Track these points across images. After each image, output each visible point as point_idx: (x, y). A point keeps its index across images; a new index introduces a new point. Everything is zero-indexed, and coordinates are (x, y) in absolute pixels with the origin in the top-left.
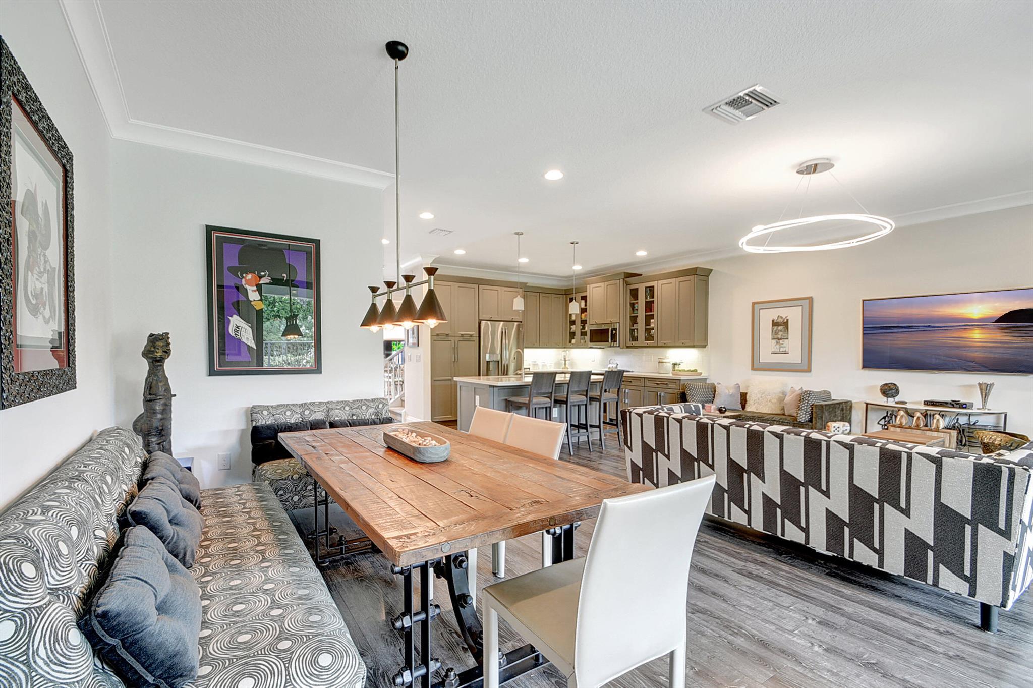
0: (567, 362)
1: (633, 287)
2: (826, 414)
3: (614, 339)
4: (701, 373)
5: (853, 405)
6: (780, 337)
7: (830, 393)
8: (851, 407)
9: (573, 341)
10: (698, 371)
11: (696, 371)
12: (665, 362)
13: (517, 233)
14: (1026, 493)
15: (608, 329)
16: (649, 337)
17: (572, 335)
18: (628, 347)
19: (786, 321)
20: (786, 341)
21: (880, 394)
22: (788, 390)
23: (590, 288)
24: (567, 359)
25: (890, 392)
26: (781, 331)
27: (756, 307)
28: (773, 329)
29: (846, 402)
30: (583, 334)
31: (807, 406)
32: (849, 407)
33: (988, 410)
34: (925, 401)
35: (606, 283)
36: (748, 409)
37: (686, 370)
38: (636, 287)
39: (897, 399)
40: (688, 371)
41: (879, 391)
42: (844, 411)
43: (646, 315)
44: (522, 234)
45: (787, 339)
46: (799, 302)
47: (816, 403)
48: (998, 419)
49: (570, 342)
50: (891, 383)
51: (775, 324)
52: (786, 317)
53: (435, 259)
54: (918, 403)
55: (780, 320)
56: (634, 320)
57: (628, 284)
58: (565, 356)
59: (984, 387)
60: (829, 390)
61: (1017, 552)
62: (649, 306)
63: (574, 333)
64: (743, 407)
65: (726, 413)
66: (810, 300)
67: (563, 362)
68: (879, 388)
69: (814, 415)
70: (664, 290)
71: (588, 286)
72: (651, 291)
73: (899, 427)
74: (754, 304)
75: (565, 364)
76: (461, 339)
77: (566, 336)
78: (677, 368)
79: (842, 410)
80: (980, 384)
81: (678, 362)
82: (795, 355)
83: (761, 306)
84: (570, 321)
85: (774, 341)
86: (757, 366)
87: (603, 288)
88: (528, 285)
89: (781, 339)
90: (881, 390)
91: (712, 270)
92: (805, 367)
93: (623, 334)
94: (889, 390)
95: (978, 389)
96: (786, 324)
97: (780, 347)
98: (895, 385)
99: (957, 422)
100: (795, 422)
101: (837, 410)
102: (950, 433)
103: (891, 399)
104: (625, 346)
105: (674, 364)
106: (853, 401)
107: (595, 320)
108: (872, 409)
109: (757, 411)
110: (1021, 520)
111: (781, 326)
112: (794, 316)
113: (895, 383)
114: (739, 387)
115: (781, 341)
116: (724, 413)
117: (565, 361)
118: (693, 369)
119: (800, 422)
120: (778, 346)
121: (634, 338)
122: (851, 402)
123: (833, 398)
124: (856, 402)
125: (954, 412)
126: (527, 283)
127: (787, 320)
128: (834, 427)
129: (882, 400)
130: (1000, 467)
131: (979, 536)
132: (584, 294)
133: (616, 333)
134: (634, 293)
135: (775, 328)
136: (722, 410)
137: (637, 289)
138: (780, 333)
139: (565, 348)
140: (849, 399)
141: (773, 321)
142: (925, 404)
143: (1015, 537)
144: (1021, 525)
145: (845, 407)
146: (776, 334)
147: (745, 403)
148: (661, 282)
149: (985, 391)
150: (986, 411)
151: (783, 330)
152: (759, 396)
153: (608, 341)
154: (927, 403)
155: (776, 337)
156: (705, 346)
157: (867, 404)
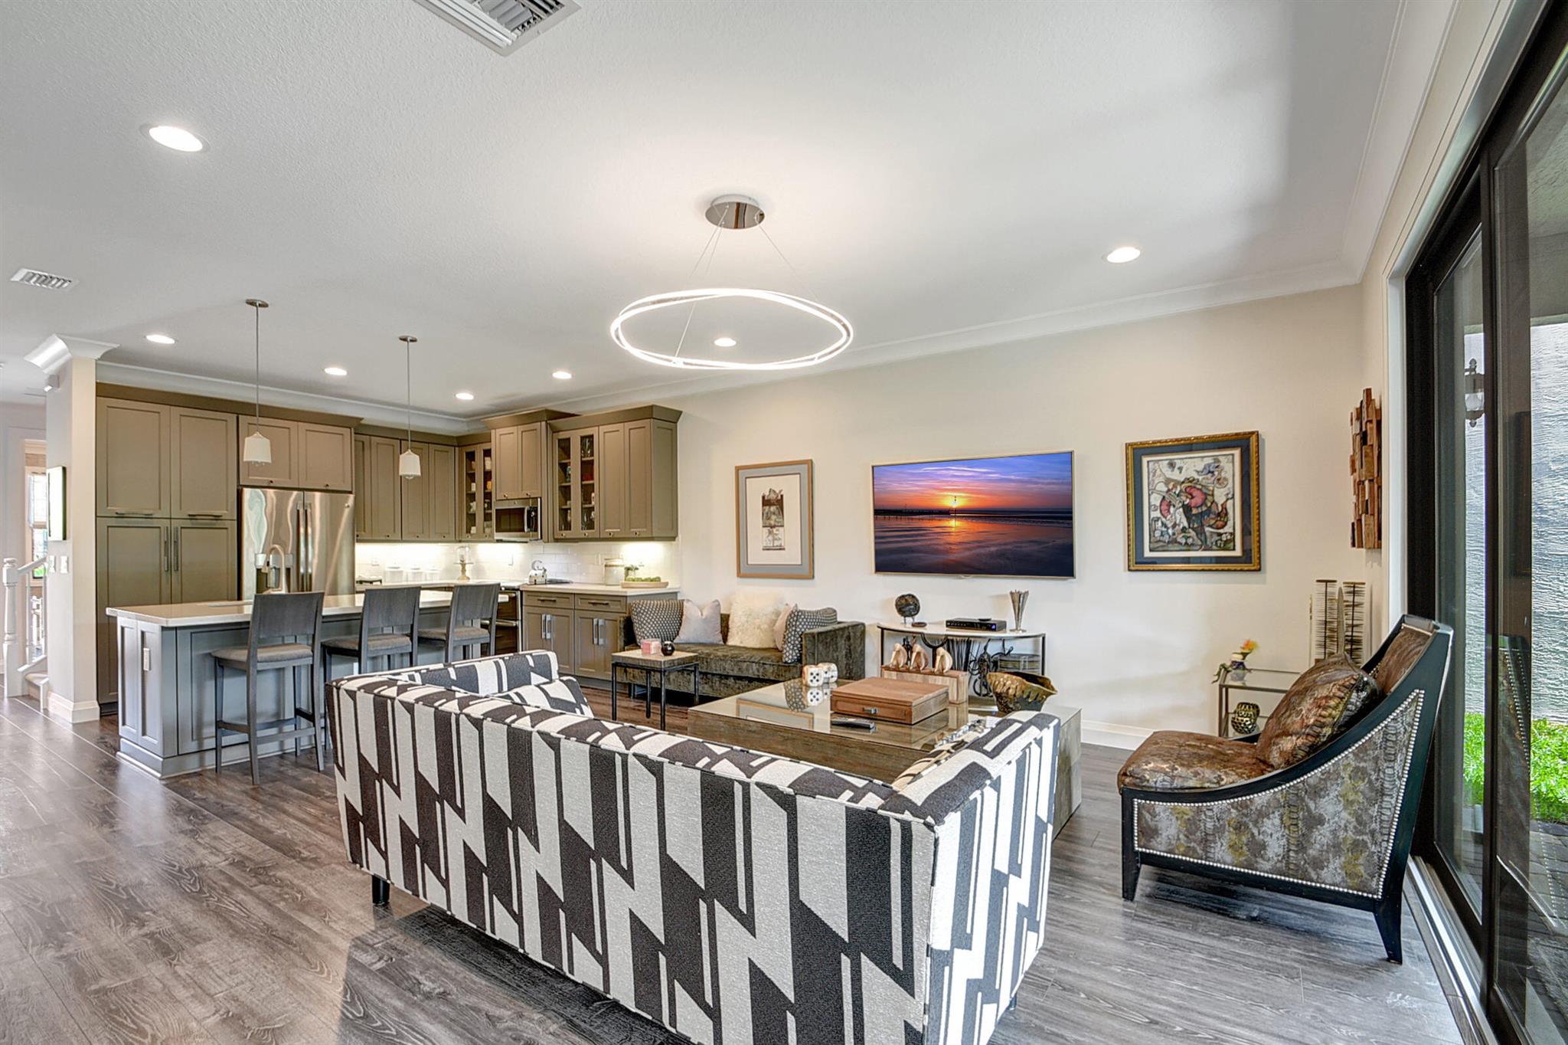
0: (467, 567)
1: (563, 435)
2: (821, 648)
3: (533, 525)
4: (666, 584)
5: (867, 629)
6: (772, 523)
7: (835, 611)
8: (863, 633)
9: (473, 530)
10: (662, 581)
11: (658, 579)
12: (616, 566)
13: (252, 303)
14: (932, 884)
15: (524, 509)
16: (590, 525)
17: (471, 518)
18: (557, 540)
19: (779, 497)
20: (781, 529)
21: (896, 610)
22: (782, 608)
23: (495, 435)
24: (467, 562)
25: (907, 608)
26: (774, 514)
27: (743, 474)
28: (763, 510)
29: (855, 626)
30: (487, 517)
31: (794, 636)
32: (858, 634)
33: (1024, 631)
34: (947, 622)
35: (521, 428)
36: (730, 642)
37: (643, 578)
38: (568, 437)
39: (917, 619)
40: (646, 580)
41: (894, 607)
42: (852, 641)
43: (582, 485)
44: (264, 305)
45: (782, 526)
46: (795, 468)
47: (807, 631)
48: (1036, 644)
49: (468, 531)
50: (909, 595)
51: (766, 502)
52: (780, 492)
53: (106, 353)
54: (939, 623)
55: (773, 496)
56: (565, 492)
57: (555, 431)
58: (462, 556)
59: (1017, 599)
60: (835, 608)
61: (926, 1024)
62: (587, 469)
63: (474, 515)
64: (725, 639)
65: (675, 653)
66: (810, 463)
67: (460, 567)
68: (894, 603)
69: (804, 652)
70: (610, 442)
71: (493, 431)
72: (588, 441)
73: (894, 670)
74: (738, 469)
75: (464, 570)
76: (188, 523)
77: (461, 520)
78: (632, 575)
79: (849, 638)
80: (1012, 593)
81: (636, 565)
82: (792, 555)
83: (749, 472)
84: (467, 494)
85: (766, 530)
86: (745, 571)
87: (516, 434)
88: (363, 422)
89: (774, 526)
90: (897, 605)
91: (681, 412)
92: (805, 572)
93: (548, 516)
94: (907, 606)
95: (1011, 601)
96: (779, 502)
97: (774, 539)
98: (913, 597)
99: (985, 653)
100: (780, 663)
101: (839, 639)
102: (957, 677)
103: (909, 620)
104: (551, 538)
105: (628, 569)
106: (867, 624)
107: (508, 492)
108: (889, 634)
109: (742, 645)
110: (928, 946)
111: (773, 504)
112: (790, 488)
113: (915, 594)
114: (719, 605)
115: (774, 530)
116: (670, 654)
117: (463, 565)
118: (654, 576)
119: (786, 662)
120: (771, 538)
121: (567, 526)
122: (863, 624)
123: (839, 620)
124: (870, 625)
125: (985, 637)
126: (361, 419)
127: (782, 496)
128: (812, 674)
129: (897, 622)
130: (887, 819)
131: (864, 981)
132: (486, 446)
133: (536, 516)
134: (565, 446)
135: (767, 507)
136: (666, 650)
137: (569, 439)
138: (773, 517)
139: (460, 541)
140: (861, 621)
141: (763, 497)
142: (947, 626)
143: (921, 988)
144: (929, 959)
145: (852, 634)
146: (769, 518)
147: (728, 631)
148: (603, 429)
149: (1019, 601)
150: (1021, 634)
151: (777, 512)
152: (744, 619)
153: (523, 530)
154: (951, 624)
155: (768, 522)
156: (673, 539)
157: (883, 629)
